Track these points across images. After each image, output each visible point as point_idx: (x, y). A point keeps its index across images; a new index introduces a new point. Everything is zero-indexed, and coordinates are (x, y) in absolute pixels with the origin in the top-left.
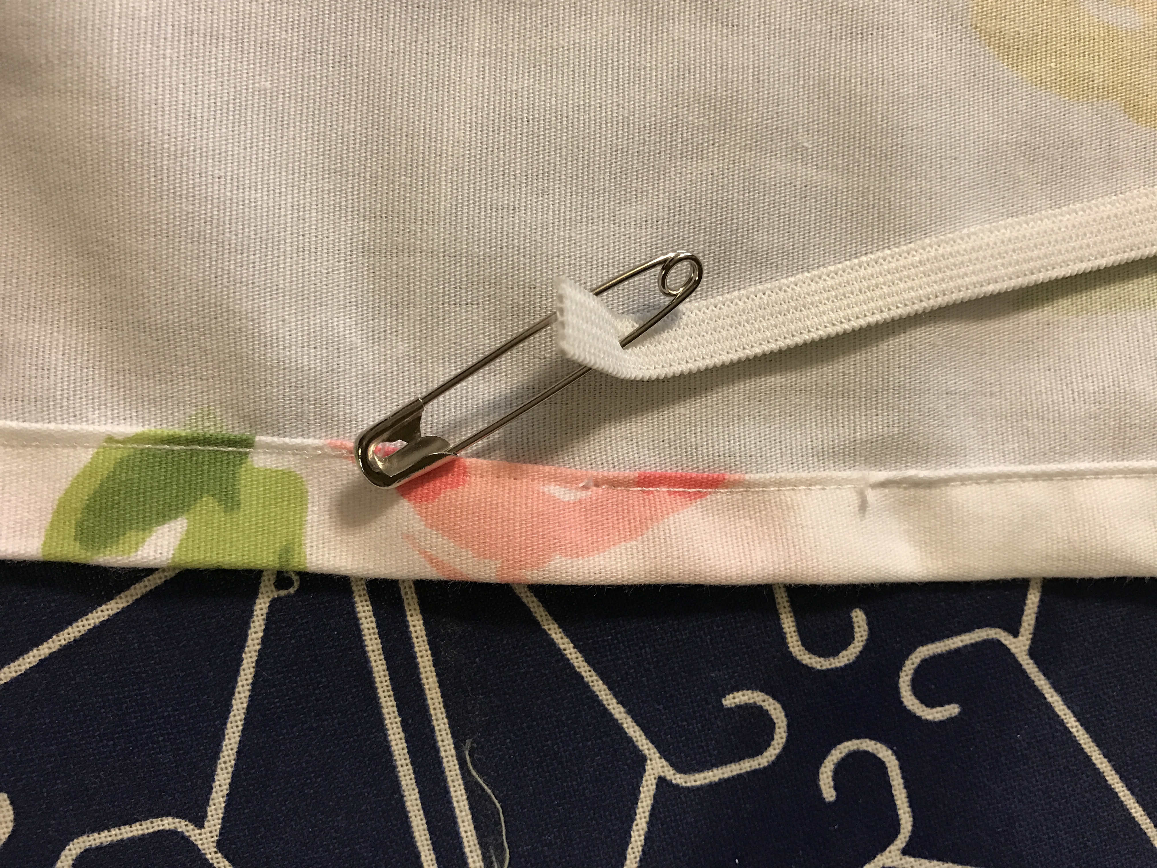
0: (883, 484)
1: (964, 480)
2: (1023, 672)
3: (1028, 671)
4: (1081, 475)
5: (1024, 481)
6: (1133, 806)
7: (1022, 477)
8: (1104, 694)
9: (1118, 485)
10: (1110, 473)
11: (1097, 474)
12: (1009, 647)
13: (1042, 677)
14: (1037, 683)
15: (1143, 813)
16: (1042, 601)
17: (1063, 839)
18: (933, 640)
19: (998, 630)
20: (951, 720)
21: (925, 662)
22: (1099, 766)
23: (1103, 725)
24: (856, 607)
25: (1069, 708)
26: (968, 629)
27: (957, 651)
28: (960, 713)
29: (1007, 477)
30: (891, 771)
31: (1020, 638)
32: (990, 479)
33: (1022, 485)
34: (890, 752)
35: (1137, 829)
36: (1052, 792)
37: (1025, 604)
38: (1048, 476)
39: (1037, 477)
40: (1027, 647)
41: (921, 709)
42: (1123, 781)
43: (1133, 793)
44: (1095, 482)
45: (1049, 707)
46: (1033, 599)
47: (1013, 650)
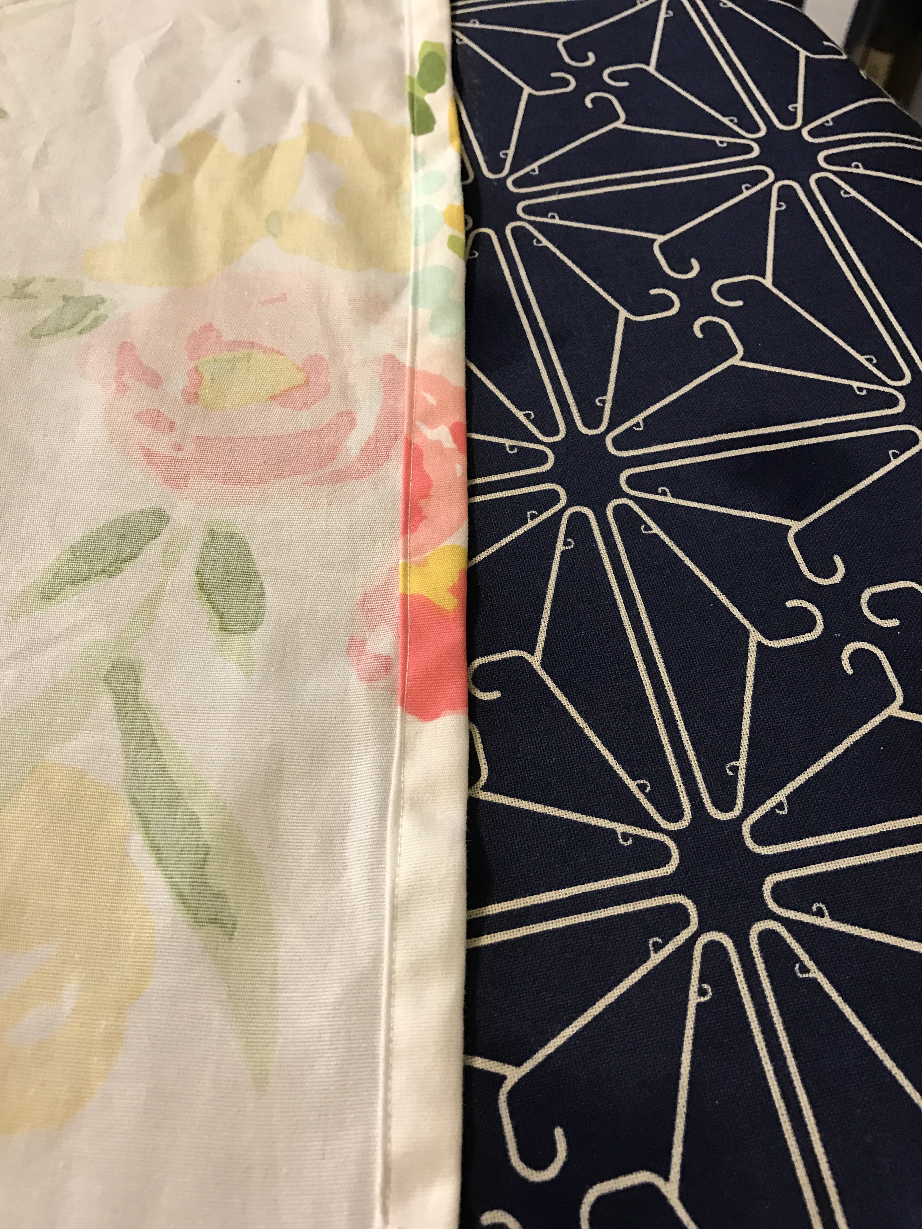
0: (385, 1212)
1: (386, 1139)
2: (532, 1071)
3: (532, 1067)
4: (389, 1041)
5: (391, 1089)
6: (630, 981)
7: (387, 1089)
8: (549, 1004)
9: (398, 1012)
10: (389, 1017)
11: (389, 1029)
12: (513, 1083)
13: (536, 1056)
14: (540, 1060)
15: (636, 972)
16: (480, 1055)
17: (655, 1040)
18: (505, 1151)
19: (501, 1093)
20: (567, 1135)
21: (523, 1158)
22: (601, 1009)
23: (571, 1006)
24: (479, 1219)
25: (558, 1034)
26: (499, 1118)
27: (515, 1128)
28: (561, 1126)
29: (387, 1102)
30: (605, 1190)
31: (507, 1074)
32: (387, 1116)
33: (393, 1090)
34: (590, 1191)
35: (647, 977)
36: (620, 1048)
37: (483, 1069)
38: (388, 1067)
39: (388, 1077)
40: (514, 1068)
41: (558, 1162)
42: (612, 989)
43: (622, 981)
44: (395, 1031)
45: (558, 1050)
46: (480, 1063)
47: (516, 1080)
